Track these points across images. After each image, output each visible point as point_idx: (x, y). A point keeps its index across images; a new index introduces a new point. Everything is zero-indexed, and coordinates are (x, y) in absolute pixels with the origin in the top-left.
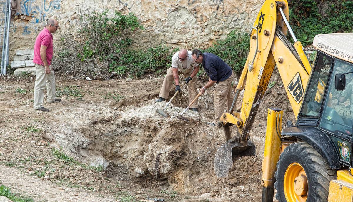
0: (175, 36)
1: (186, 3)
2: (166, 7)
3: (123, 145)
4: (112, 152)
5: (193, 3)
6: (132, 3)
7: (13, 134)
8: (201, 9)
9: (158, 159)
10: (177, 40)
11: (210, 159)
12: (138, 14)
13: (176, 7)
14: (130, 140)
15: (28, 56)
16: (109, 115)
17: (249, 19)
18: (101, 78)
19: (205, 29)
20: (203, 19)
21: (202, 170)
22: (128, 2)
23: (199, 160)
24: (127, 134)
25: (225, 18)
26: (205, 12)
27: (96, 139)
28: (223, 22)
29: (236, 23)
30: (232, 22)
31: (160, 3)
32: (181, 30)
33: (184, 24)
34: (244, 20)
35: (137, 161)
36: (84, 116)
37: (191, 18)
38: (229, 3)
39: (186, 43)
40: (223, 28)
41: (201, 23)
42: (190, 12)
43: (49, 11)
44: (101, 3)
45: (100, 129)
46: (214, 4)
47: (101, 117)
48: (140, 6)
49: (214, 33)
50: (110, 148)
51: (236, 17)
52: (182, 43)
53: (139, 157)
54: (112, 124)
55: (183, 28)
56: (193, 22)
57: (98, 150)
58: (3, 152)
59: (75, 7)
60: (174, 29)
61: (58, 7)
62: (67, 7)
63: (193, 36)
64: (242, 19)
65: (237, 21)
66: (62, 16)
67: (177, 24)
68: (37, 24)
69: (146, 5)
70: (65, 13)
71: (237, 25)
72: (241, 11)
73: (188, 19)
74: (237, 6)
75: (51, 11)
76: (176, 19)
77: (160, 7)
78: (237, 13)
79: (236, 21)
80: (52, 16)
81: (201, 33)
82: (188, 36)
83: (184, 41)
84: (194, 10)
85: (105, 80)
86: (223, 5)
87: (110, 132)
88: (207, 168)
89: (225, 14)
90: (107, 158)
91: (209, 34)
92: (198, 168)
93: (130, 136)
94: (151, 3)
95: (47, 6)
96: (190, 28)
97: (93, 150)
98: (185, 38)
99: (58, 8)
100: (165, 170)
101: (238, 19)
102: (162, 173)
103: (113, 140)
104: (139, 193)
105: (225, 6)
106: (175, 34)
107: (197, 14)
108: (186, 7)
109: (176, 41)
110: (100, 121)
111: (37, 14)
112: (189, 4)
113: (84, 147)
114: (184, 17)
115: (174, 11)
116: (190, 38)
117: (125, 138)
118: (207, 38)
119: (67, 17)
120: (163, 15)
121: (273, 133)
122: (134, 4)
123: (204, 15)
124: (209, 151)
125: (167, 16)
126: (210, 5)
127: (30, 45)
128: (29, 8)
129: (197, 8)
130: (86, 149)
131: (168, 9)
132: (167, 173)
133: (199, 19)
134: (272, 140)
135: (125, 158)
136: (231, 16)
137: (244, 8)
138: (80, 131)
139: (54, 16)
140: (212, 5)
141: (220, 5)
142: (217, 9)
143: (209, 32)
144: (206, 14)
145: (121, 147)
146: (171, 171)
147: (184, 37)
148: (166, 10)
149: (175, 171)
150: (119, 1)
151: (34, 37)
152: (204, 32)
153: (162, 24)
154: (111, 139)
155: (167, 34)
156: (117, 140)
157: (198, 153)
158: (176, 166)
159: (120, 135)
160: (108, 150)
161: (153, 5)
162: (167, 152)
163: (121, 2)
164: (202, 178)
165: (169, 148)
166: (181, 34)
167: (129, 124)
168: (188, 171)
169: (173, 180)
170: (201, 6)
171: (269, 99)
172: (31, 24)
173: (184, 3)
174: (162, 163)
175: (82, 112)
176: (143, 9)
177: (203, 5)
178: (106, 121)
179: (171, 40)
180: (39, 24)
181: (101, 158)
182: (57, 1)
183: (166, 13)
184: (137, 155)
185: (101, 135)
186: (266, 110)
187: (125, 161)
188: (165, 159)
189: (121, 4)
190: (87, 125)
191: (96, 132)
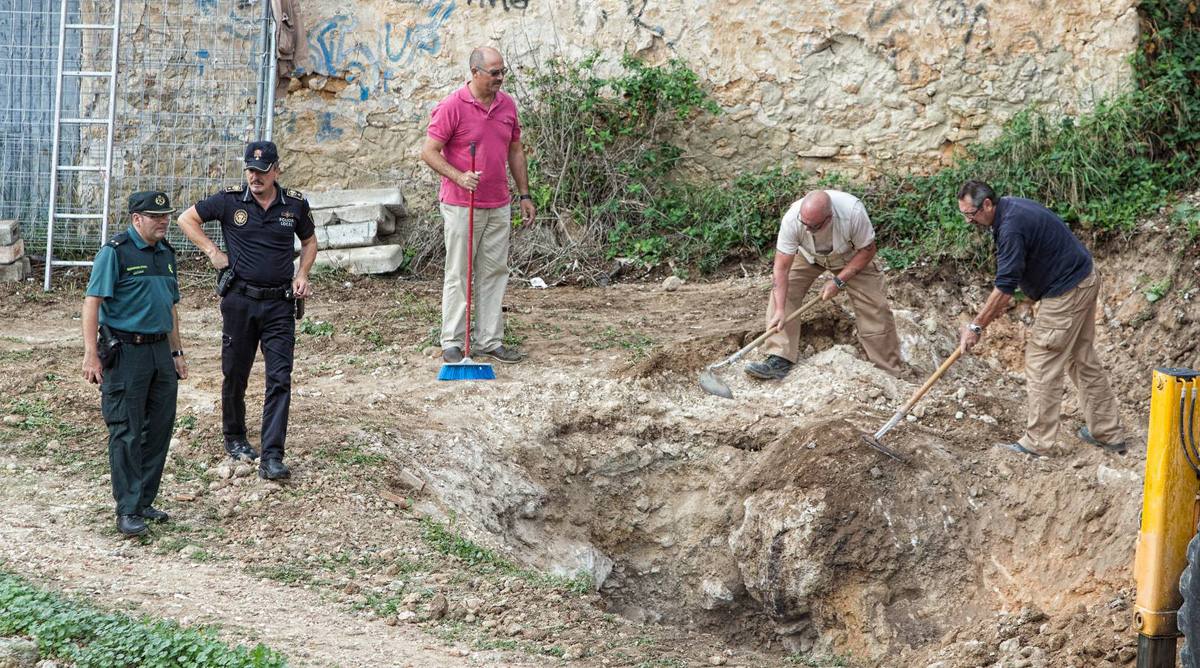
0: (825, 135)
1: (861, 21)
2: (795, 37)
3: (657, 501)
4: (624, 526)
5: (883, 22)
6: (680, 26)
8: (911, 39)
9: (778, 549)
10: (834, 146)
11: (952, 546)
12: (700, 63)
13: (828, 35)
14: (683, 485)
15: (336, 210)
16: (611, 404)
17: (1075, 69)
18: (580, 282)
19: (927, 107)
20: (921, 74)
21: (927, 582)
22: (665, 24)
23: (918, 550)
24: (671, 465)
25: (995, 67)
26: (927, 50)
27: (566, 483)
28: (989, 84)
29: (1032, 86)
30: (1018, 83)
31: (773, 23)
32: (845, 114)
33: (856, 93)
34: (1060, 73)
35: (705, 558)
36: (527, 407)
37: (880, 70)
38: (1005, 20)
39: (864, 154)
40: (987, 104)
41: (913, 86)
42: (876, 53)
43: (401, 62)
44: (576, 28)
45: (580, 451)
46: (955, 23)
47: (584, 411)
48: (707, 38)
49: (957, 120)
50: (617, 513)
51: (1030, 66)
52: (849, 158)
53: (713, 541)
54: (621, 434)
55: (853, 106)
56: (885, 85)
57: (576, 523)
58: (261, 534)
60: (823, 109)
61: (432, 46)
62: (462, 46)
63: (885, 131)
64: (1050, 70)
65: (1035, 79)
66: (446, 74)
67: (833, 91)
68: (362, 104)
69: (728, 30)
70: (456, 64)
71: (1034, 93)
72: (1047, 44)
73: (869, 75)
74: (1034, 27)
75: (410, 60)
76: (829, 74)
77: (774, 36)
78: (1034, 50)
79: (1031, 77)
80: (412, 78)
81: (914, 119)
82: (870, 131)
83: (858, 149)
84: (888, 44)
85: (592, 285)
86: (988, 24)
87: (614, 460)
88: (945, 576)
89: (994, 55)
90: (606, 547)
91: (942, 123)
92: (912, 577)
93: (681, 473)
94: (741, 23)
95: (396, 45)
96: (877, 104)
97: (560, 521)
98: (860, 140)
99: (432, 50)
100: (803, 584)
101: (1039, 70)
102: (793, 595)
103: (625, 486)
104: (717, 663)
105: (993, 30)
106: (827, 127)
107: (898, 58)
108: (862, 36)
109: (829, 151)
110: (581, 424)
111: (364, 71)
112: (871, 26)
113: (528, 511)
114: (855, 68)
115: (822, 48)
116: (876, 140)
117: (666, 481)
118: (935, 139)
120: (784, 63)
121: (1170, 453)
122: (686, 31)
123: (923, 60)
124: (951, 519)
125: (800, 67)
126: (942, 27)
127: (342, 174)
128: (335, 51)
129: (899, 39)
130: (534, 518)
131: (800, 43)
132: (808, 595)
133: (907, 72)
134: (1168, 477)
135: (666, 545)
136: (1015, 60)
137: (1057, 32)
138: (515, 460)
139: (418, 75)
140: (949, 26)
141: (976, 25)
142: (967, 39)
143: (940, 115)
144: (928, 56)
145: (652, 511)
146: (823, 588)
147: (857, 137)
148: (793, 48)
149: (835, 586)
150: (635, 20)
151: (354, 146)
152: (925, 117)
153: (780, 93)
154: (619, 485)
155: (799, 127)
156: (638, 486)
157: (912, 525)
158: (840, 571)
159: (650, 468)
160: (610, 522)
161: (750, 31)
162: (808, 526)
163: (641, 24)
164: (926, 610)
165: (813, 510)
166: (846, 125)
167: (677, 432)
168: (881, 588)
169: (831, 618)
170: (911, 29)
171: (1148, 338)
172: (343, 105)
173: (854, 23)
174: (792, 563)
175: (518, 396)
176: (715, 46)
177: (917, 28)
178: (601, 423)
179: (814, 147)
180: (371, 106)
181: (585, 548)
182: (429, 26)
183: (795, 57)
184: (706, 535)
185: (585, 472)
186: (1139, 376)
187: (665, 556)
188: (802, 549)
189: (642, 29)
190: (538, 440)
191: (569, 460)
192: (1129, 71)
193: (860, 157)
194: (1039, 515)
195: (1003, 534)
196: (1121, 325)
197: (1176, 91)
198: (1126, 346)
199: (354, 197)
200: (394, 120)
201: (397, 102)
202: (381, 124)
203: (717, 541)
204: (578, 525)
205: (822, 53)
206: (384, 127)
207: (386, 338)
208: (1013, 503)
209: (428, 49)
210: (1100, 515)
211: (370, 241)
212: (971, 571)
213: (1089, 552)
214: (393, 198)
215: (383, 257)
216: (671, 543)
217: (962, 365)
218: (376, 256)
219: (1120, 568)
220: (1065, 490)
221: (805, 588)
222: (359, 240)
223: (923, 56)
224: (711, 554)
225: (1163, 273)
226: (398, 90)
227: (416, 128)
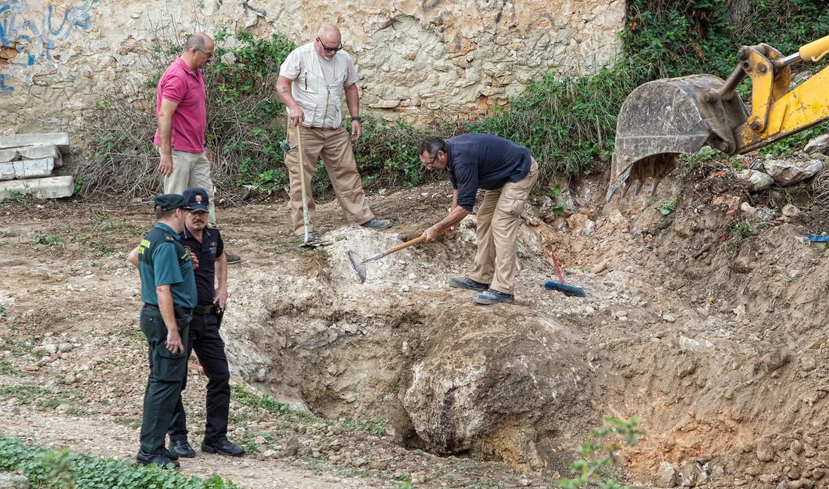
0: (389, 91)
1: (417, 5)
2: (366, 17)
3: (342, 368)
4: (321, 387)
5: (434, 6)
6: (278, 8)
7: (103, 348)
8: (455, 19)
9: (449, 402)
10: (396, 100)
11: (581, 398)
12: (294, 37)
13: (392, 17)
14: (359, 355)
15: (19, 149)
16: (305, 295)
17: (579, 42)
19: (467, 70)
20: (462, 45)
21: (564, 425)
22: (267, 7)
23: (557, 401)
24: (350, 341)
25: (519, 40)
26: (467, 27)
27: (281, 355)
28: (514, 53)
29: (546, 54)
30: (535, 52)
31: (350, 7)
32: (404, 75)
33: (413, 60)
34: (568, 44)
35: (380, 410)
36: (246, 297)
37: (431, 42)
38: (527, 4)
39: (419, 106)
40: (511, 68)
41: (456, 55)
42: (428, 29)
43: (62, 34)
44: (197, 10)
45: (288, 330)
46: (488, 7)
47: (286, 301)
48: (300, 17)
49: (489, 80)
50: (316, 378)
51: (545, 39)
52: (408, 108)
53: (386, 397)
54: (313, 317)
55: (411, 70)
56: (434, 54)
57: (291, 385)
59: (130, 22)
60: (388, 72)
61: (84, 24)
62: (108, 23)
63: (435, 88)
64: (560, 42)
65: (549, 49)
66: (95, 45)
67: (395, 59)
68: (29, 68)
69: (315, 12)
70: (103, 37)
71: (547, 59)
72: (558, 23)
73: (423, 46)
74: (548, 11)
75: (67, 34)
76: (391, 45)
77: (351, 16)
78: (548, 27)
79: (546, 48)
80: (69, 48)
81: (456, 80)
82: (424, 89)
83: (414, 102)
84: (437, 22)
85: (232, 206)
86: (513, 8)
87: (312, 337)
88: (576, 420)
89: (518, 31)
90: (309, 403)
91: (477, 82)
92: (552, 421)
93: (358, 346)
94: (326, 7)
95: (56, 22)
96: (429, 68)
97: (279, 383)
98: (416, 95)
99: (85, 27)
100: (469, 428)
101: (552, 42)
102: (461, 436)
103: (320, 356)
105: (517, 12)
106: (390, 85)
107: (445, 33)
108: (418, 17)
109: (392, 103)
110: (284, 310)
111: (31, 42)
112: (425, 9)
113: (259, 376)
114: (411, 40)
115: (387, 26)
116: (428, 95)
117: (347, 353)
118: (472, 95)
119: (108, 49)
120: (358, 37)
122: (284, 12)
123: (464, 35)
124: (579, 378)
125: (370, 40)
126: (479, 10)
127: (14, 122)
128: (8, 27)
129: (446, 18)
130: (264, 381)
131: (371, 22)
132: (473, 436)
133: (452, 44)
135: (350, 401)
136: (534, 35)
137: (565, 14)
138: (247, 337)
139: (74, 46)
140: (484, 9)
141: (505, 8)
142: (498, 20)
143: (476, 76)
144: (468, 32)
145: (339, 375)
146: (486, 431)
147: (413, 92)
148: (365, 26)
149: (494, 429)
150: (244, 4)
151: (23, 100)
152: (465, 78)
153: (355, 59)
154: (317, 356)
155: (369, 85)
156: (329, 356)
157: (552, 383)
158: (499, 418)
159: (336, 343)
160: (312, 383)
161: (332, 13)
162: (473, 384)
163: (249, 7)
164: (564, 446)
165: (476, 373)
166: (404, 83)
167: (355, 315)
168: (531, 430)
169: (491, 453)
170: (456, 11)
171: (667, 243)
172: (14, 69)
173: (412, 7)
174: (461, 412)
175: (237, 289)
176: (306, 24)
177: (459, 10)
178: (299, 310)
179: (381, 101)
180: (35, 69)
181: (299, 403)
182: (82, 8)
183: (367, 32)
184: (380, 393)
185: (293, 346)
186: (667, 270)
187: (349, 409)
188: (469, 402)
189: (249, 11)
190: (259, 322)
191: (281, 338)
192: (620, 42)
193: (416, 108)
194: (643, 374)
195: (616, 389)
196: (642, 232)
197: (658, 57)
198: (651, 248)
199: (32, 140)
200: (55, 80)
201: (56, 66)
202: (44, 83)
203: (389, 397)
204: (292, 386)
205: (387, 29)
206: (47, 85)
207: (108, 247)
208: (622, 365)
209: (82, 26)
210: (691, 373)
211: (49, 173)
212: (595, 416)
213: (686, 400)
214: (63, 140)
215: (62, 185)
216: (353, 399)
217: (533, 263)
218: (57, 184)
219: (716, 412)
220: (660, 355)
221: (471, 431)
222: (42, 172)
223: (465, 31)
224: (384, 407)
225: (670, 194)
226: (57, 57)
227: (72, 86)
